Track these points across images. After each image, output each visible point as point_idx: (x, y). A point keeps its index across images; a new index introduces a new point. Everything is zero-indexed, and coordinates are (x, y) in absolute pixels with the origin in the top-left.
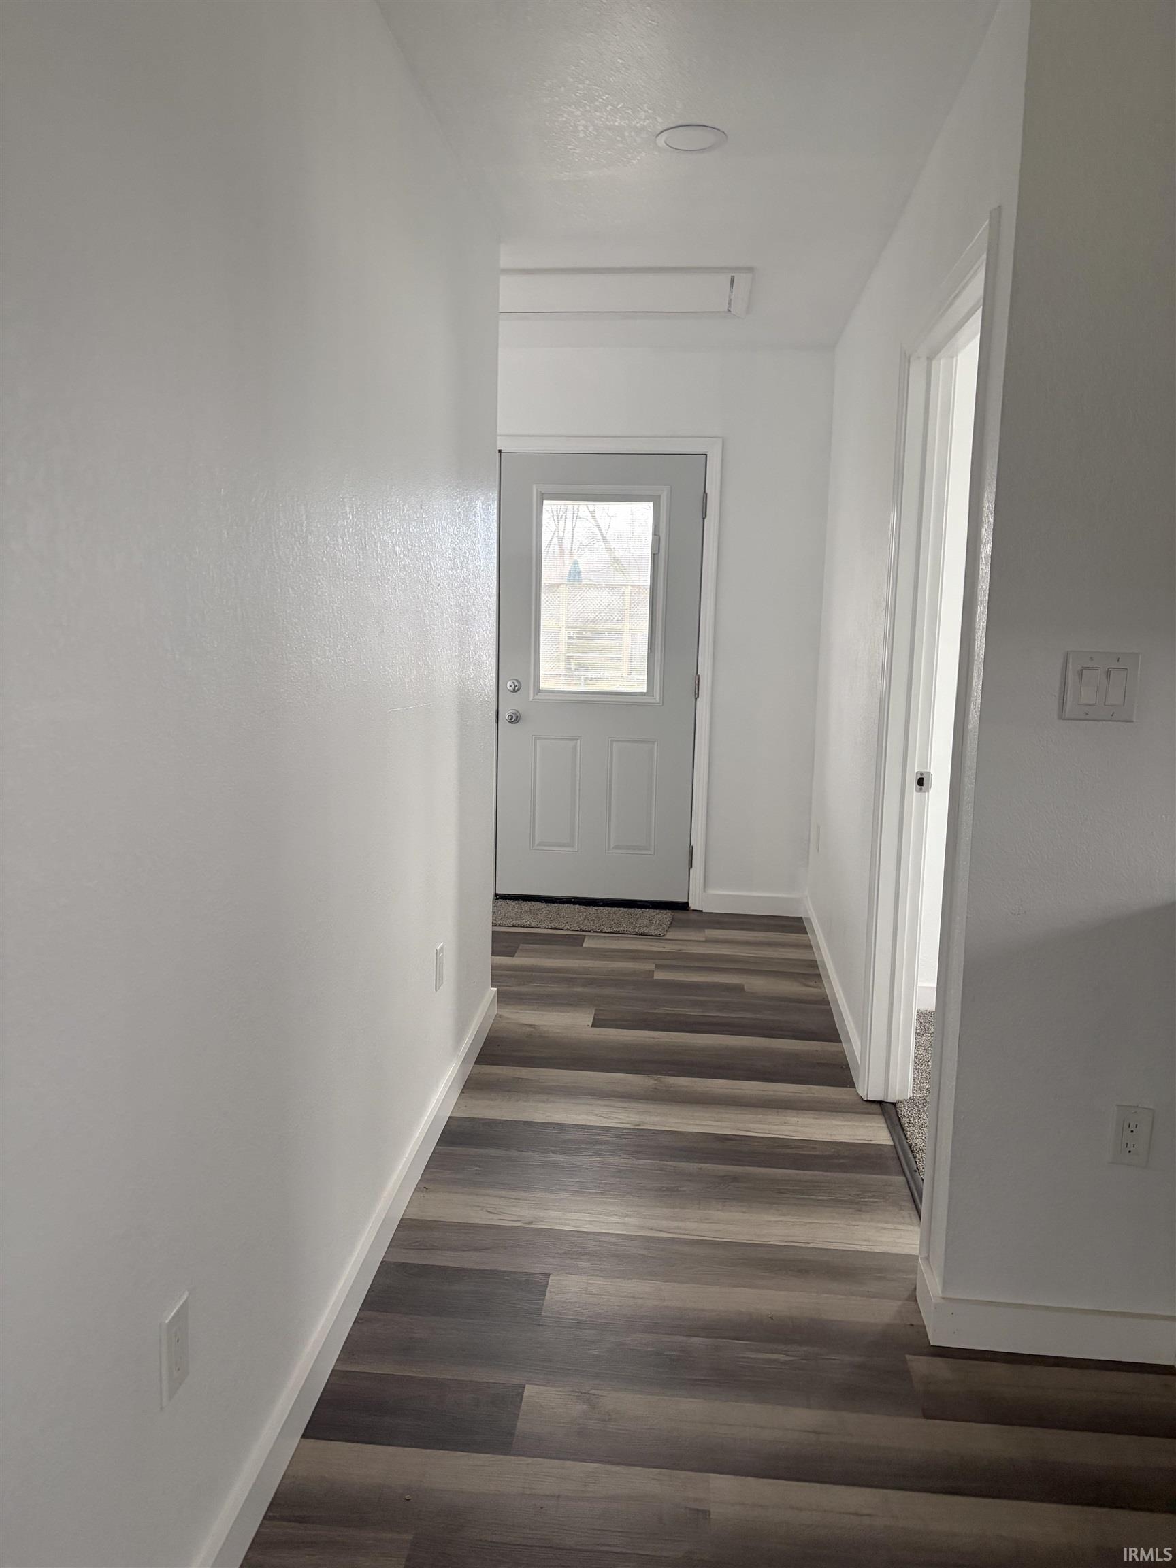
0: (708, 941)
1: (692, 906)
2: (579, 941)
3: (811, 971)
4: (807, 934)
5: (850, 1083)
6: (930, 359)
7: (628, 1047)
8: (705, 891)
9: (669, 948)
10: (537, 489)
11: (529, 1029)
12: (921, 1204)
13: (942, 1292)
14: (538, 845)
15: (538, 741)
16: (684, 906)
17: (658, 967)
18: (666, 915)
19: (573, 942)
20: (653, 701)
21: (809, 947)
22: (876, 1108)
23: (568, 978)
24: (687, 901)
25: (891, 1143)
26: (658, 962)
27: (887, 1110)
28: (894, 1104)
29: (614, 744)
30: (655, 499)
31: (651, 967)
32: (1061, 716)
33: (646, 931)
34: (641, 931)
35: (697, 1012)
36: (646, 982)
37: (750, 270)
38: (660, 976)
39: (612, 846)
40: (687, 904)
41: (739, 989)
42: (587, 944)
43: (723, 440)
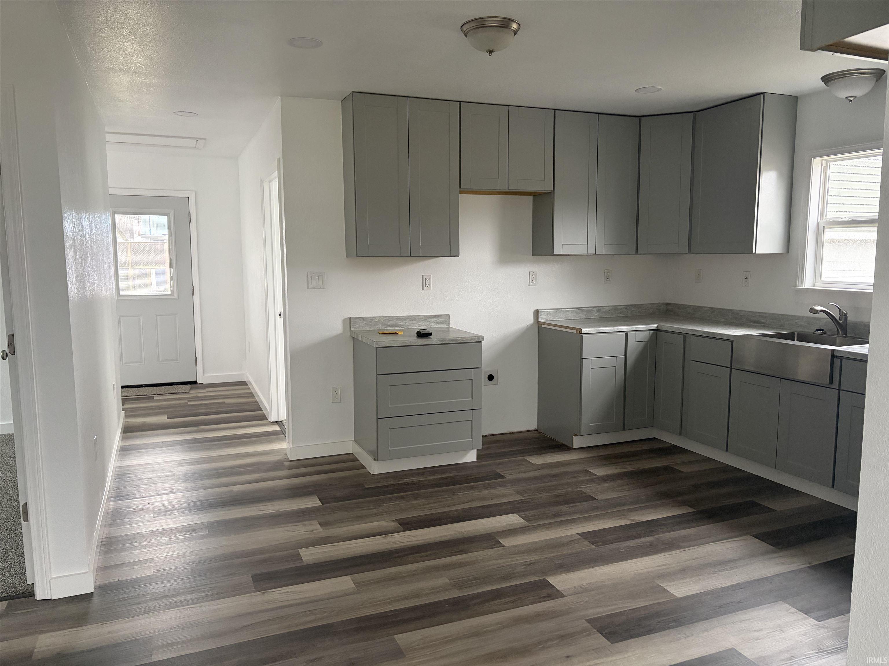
0: (207, 392)
1: (198, 382)
2: (153, 398)
3: (251, 395)
4: (248, 385)
5: (267, 419)
6: (270, 182)
7: (184, 422)
8: (203, 375)
9: (191, 395)
10: (112, 210)
11: (142, 423)
12: (286, 434)
13: (292, 445)
14: (126, 363)
15: (121, 318)
16: (195, 383)
17: (189, 401)
18: (188, 386)
19: (150, 398)
20: (174, 297)
21: (249, 389)
22: (276, 423)
23: (152, 408)
24: (196, 380)
25: (280, 429)
26: (189, 400)
27: (278, 423)
28: (281, 421)
29: (158, 317)
30: (168, 214)
31: (186, 401)
32: (308, 288)
33: (180, 391)
34: (179, 392)
35: (208, 411)
36: (185, 405)
37: (205, 139)
38: (189, 403)
39: (160, 360)
40: (196, 381)
41: (224, 403)
42: (155, 398)
43: (196, 193)
